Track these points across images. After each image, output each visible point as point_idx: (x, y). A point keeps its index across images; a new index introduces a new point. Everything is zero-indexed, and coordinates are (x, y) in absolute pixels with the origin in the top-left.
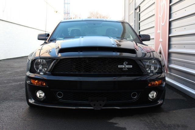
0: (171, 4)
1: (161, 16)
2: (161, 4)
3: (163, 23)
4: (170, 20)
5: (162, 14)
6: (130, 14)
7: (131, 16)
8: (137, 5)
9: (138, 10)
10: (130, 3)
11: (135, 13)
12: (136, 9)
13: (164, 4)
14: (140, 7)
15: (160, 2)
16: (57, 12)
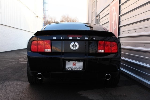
0: (120, 15)
1: (113, 23)
2: (113, 15)
3: (114, 28)
4: (119, 26)
5: (114, 22)
6: (92, 20)
7: (93, 21)
8: (98, 14)
9: (98, 18)
10: (93, 11)
11: (96, 19)
12: (96, 17)
13: (115, 15)
14: (99, 15)
15: (113, 13)
16: (38, 17)
